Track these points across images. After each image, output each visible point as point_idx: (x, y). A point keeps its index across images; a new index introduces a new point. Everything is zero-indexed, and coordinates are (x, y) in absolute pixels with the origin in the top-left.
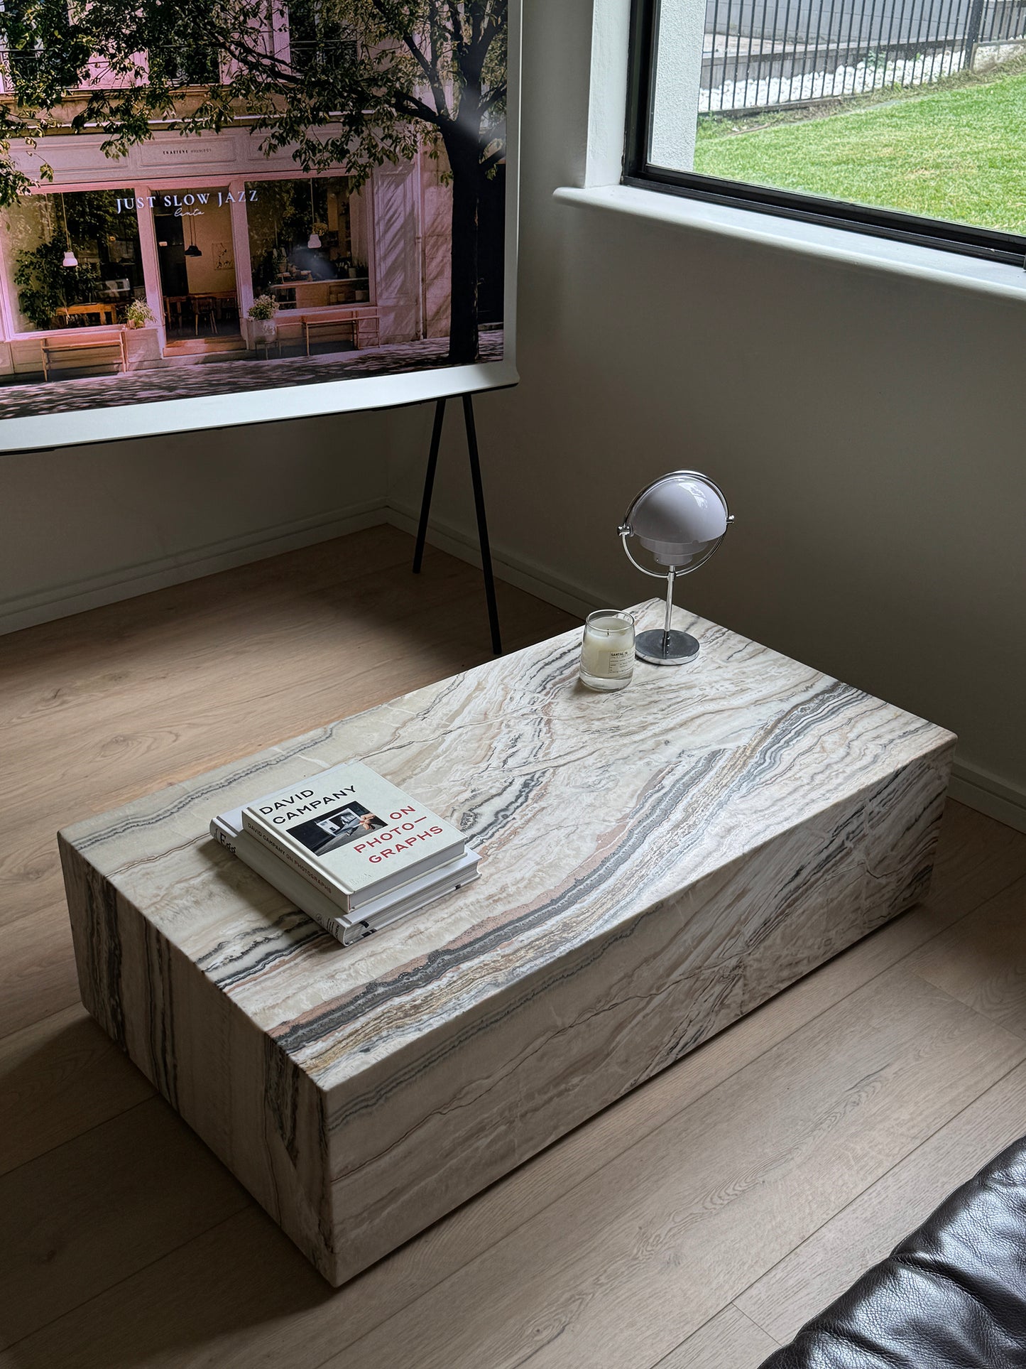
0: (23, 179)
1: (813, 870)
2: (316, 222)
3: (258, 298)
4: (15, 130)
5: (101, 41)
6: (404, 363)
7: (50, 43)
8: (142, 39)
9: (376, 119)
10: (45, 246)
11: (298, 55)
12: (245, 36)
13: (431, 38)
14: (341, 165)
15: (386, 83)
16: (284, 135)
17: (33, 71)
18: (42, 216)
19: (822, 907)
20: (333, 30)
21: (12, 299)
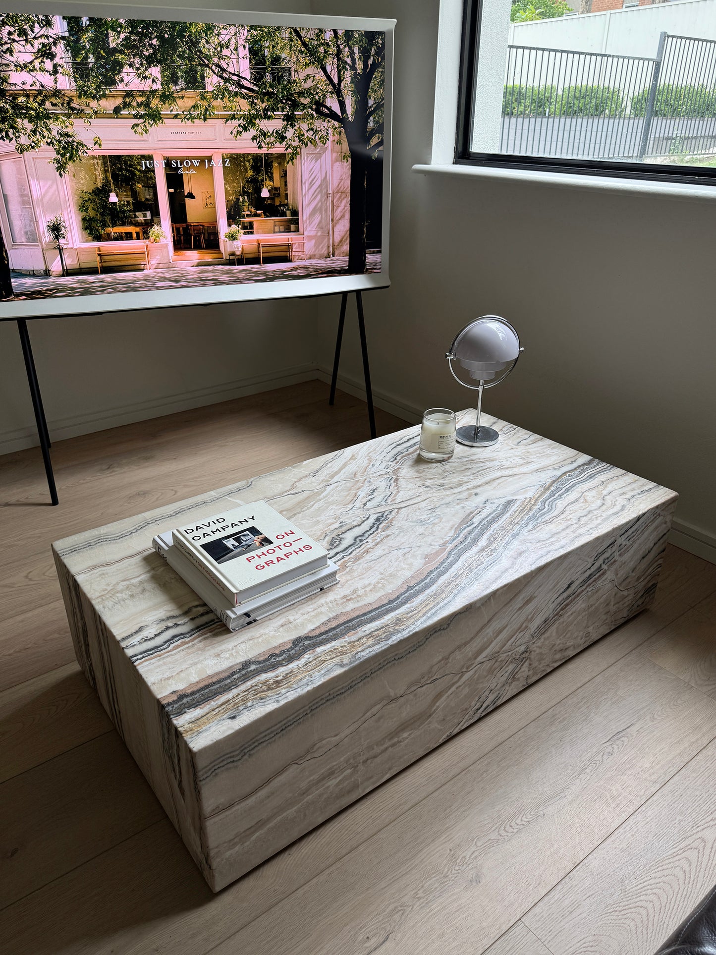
0: (83, 145)
1: (579, 584)
2: (266, 180)
3: (230, 226)
4: (77, 114)
5: (130, 59)
6: (320, 272)
7: (98, 58)
8: (157, 59)
9: (304, 118)
10: (98, 188)
11: (255, 75)
12: (221, 61)
13: (338, 68)
14: (281, 146)
15: (309, 95)
16: (247, 125)
17: (88, 76)
18: (95, 170)
19: (584, 611)
20: (276, 60)
21: (78, 221)
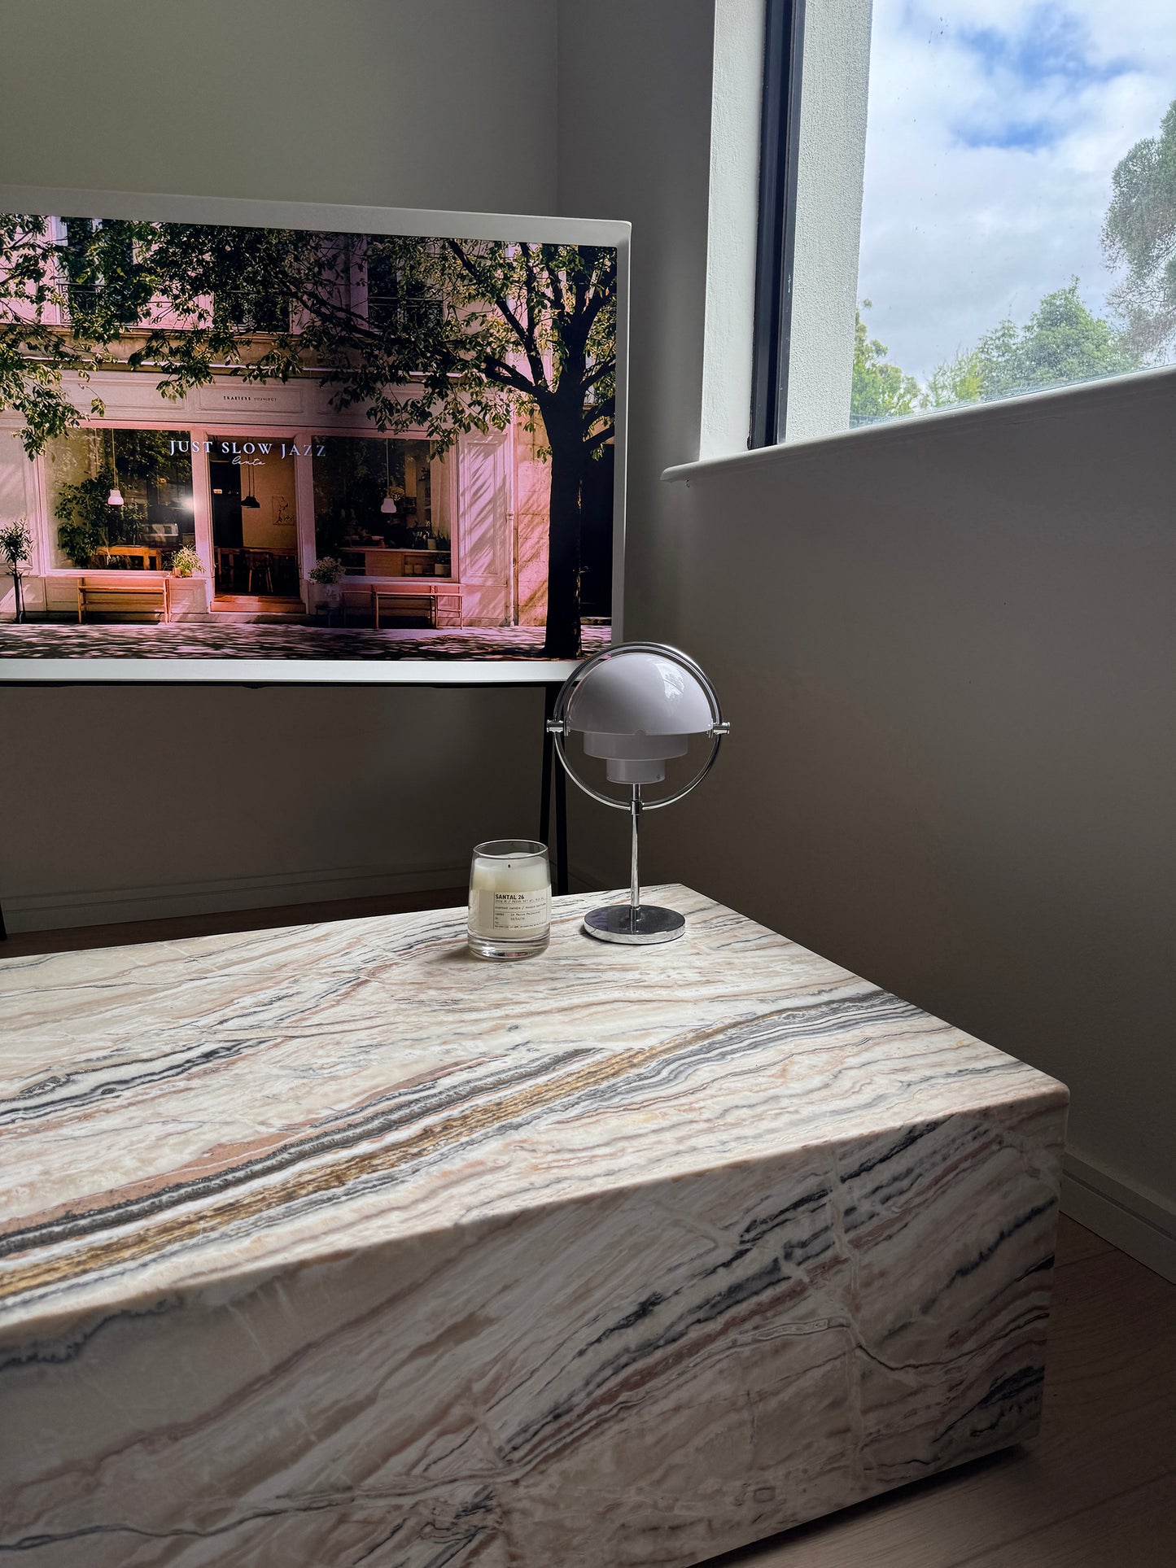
0: (73, 412)
1: (692, 1311)
2: (391, 484)
3: (322, 559)
4: (69, 362)
5: (164, 281)
6: (490, 650)
7: (112, 278)
8: (209, 283)
9: (464, 383)
10: (91, 481)
11: (377, 311)
12: (320, 288)
13: (528, 303)
14: (421, 428)
15: (475, 346)
16: (358, 391)
17: (92, 306)
18: (90, 451)
20: (418, 288)
21: (51, 533)
